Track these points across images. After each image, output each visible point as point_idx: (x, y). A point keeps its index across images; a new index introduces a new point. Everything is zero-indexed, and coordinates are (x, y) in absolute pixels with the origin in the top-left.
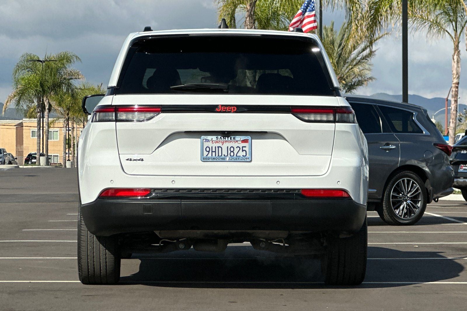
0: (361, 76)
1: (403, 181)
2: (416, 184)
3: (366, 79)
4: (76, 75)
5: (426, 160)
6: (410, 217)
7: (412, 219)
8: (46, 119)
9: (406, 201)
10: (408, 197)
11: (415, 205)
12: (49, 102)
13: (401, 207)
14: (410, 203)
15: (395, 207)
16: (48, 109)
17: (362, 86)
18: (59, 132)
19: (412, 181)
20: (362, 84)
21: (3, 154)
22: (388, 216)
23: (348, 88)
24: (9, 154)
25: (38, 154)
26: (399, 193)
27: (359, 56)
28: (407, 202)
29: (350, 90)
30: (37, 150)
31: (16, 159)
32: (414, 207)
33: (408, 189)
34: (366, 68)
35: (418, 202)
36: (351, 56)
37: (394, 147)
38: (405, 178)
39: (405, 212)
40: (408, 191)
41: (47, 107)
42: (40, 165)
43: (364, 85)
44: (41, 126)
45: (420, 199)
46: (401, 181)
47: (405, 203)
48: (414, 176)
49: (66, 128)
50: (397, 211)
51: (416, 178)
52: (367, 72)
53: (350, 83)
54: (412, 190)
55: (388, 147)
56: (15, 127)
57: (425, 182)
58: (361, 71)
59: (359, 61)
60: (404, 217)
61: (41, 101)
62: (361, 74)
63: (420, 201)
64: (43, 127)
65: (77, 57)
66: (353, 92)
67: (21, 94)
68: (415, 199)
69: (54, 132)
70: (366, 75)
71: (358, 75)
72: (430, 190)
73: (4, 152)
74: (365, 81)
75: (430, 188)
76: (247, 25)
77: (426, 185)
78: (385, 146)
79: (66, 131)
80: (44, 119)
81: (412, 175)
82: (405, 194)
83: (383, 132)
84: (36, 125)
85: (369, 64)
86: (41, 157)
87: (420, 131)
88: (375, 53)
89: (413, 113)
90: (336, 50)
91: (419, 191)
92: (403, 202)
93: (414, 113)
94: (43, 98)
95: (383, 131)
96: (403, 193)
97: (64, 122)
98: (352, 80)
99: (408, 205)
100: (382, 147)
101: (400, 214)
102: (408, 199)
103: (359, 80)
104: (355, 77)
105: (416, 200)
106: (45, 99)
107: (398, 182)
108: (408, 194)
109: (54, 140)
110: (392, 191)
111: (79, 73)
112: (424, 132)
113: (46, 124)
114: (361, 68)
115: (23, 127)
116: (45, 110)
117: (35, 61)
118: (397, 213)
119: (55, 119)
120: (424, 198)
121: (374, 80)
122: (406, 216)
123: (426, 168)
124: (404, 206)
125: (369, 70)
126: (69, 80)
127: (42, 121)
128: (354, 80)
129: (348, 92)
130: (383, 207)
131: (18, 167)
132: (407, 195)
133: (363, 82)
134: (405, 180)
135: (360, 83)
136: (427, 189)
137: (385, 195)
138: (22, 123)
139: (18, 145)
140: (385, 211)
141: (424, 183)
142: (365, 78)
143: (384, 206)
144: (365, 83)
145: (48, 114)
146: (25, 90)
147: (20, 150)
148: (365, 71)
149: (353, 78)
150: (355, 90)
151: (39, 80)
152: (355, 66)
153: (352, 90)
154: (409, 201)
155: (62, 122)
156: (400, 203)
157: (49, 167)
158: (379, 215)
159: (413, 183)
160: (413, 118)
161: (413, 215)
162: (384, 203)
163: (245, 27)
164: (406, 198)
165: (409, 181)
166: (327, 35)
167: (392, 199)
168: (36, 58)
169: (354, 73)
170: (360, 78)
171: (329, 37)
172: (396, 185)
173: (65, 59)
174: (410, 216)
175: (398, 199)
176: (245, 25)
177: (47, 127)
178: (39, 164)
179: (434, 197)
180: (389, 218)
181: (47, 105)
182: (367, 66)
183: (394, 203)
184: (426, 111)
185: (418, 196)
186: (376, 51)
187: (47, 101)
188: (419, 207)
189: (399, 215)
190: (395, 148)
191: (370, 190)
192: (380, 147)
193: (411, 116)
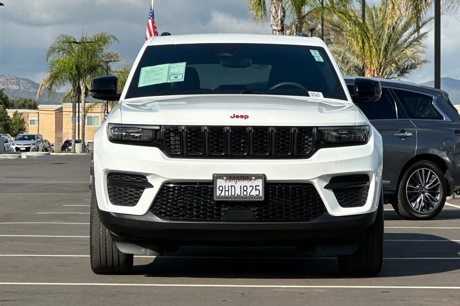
0: (414, 59)
1: (420, 171)
2: (434, 175)
3: (420, 62)
4: (115, 57)
5: (446, 149)
6: (427, 211)
7: (430, 213)
8: (82, 104)
9: (423, 193)
10: (426, 190)
11: (434, 198)
12: (85, 85)
13: (418, 200)
14: (428, 195)
15: (411, 200)
16: (84, 93)
17: (415, 70)
18: (100, 117)
19: (430, 172)
20: (416, 67)
21: (36, 141)
22: (403, 209)
23: (400, 72)
24: (45, 141)
25: (73, 141)
26: (415, 186)
27: (410, 37)
28: (425, 194)
29: (402, 74)
30: (72, 136)
31: (53, 145)
32: (433, 200)
33: (425, 180)
34: (420, 51)
35: (437, 194)
36: (402, 38)
37: (410, 134)
38: (423, 169)
39: (423, 206)
40: (426, 182)
41: (83, 91)
42: (75, 153)
43: (417, 68)
44: (77, 110)
45: (439, 192)
46: (417, 171)
47: (422, 195)
48: (433, 166)
49: (104, 113)
50: (413, 204)
51: (435, 168)
52: (420, 54)
53: (402, 66)
54: (430, 181)
55: (404, 134)
56: (54, 112)
57: (444, 172)
58: (415, 53)
59: (411, 44)
60: (421, 210)
61: (76, 85)
62: (414, 57)
63: (439, 193)
64: (79, 112)
65: (114, 37)
66: (406, 76)
67: (55, 78)
68: (433, 192)
69: (95, 118)
70: (420, 58)
71: (411, 58)
72: (451, 182)
73: (38, 138)
74: (419, 64)
75: (450, 179)
76: (274, 3)
77: (446, 176)
78: (400, 133)
79: (104, 116)
80: (80, 104)
81: (430, 164)
82: (423, 186)
83: (399, 118)
84: (71, 110)
85: (423, 46)
86: (76, 144)
87: (440, 117)
88: (427, 34)
89: (432, 97)
90: (387, 32)
91: (438, 183)
92: (420, 194)
93: (434, 98)
94: (79, 81)
95: (398, 116)
96: (420, 185)
97: (102, 107)
98: (404, 64)
99: (425, 197)
100: (397, 134)
101: (417, 207)
102: (426, 191)
103: (412, 63)
104: (408, 60)
105: (435, 192)
106: (81, 83)
107: (415, 172)
108: (426, 186)
109: (95, 126)
110: (408, 182)
111: (118, 55)
112: (444, 119)
113: (83, 109)
114: (415, 51)
115: (62, 112)
116: (81, 94)
117: (70, 43)
118: (414, 206)
119: (94, 104)
120: (444, 191)
121: (428, 63)
122: (423, 210)
123: (447, 157)
124: (421, 199)
125: (423, 52)
126: (107, 62)
127: (77, 106)
128: (406, 63)
129: (401, 75)
130: (397, 199)
131: (49, 154)
132: (424, 187)
133: (416, 66)
134: (423, 170)
135: (413, 67)
136: (447, 180)
137: (400, 187)
138: (62, 108)
139: (58, 132)
140: (400, 204)
141: (444, 174)
142: (418, 60)
143: (399, 198)
144: (419, 66)
145: (85, 99)
146: (58, 73)
147: (59, 137)
148: (419, 53)
149: (406, 61)
150: (407, 74)
151: (75, 62)
152: (406, 48)
153: (405, 74)
154: (426, 194)
155: (100, 107)
156: (417, 195)
157: (84, 154)
158: (394, 208)
159: (432, 174)
160: (433, 103)
161: (432, 209)
162: (399, 196)
163: (272, 5)
164: (424, 190)
165: (426, 172)
166: (376, 15)
167: (407, 191)
168: (72, 40)
169: (407, 57)
170: (413, 62)
171: (378, 17)
172: (412, 176)
173: (103, 40)
174: (428, 209)
175: (415, 191)
176: (271, 3)
177: (83, 112)
178: (74, 151)
179: (455, 190)
180: (404, 211)
181: (84, 89)
182: (421, 49)
183: (410, 196)
184: (447, 95)
185: (437, 188)
186: (429, 33)
187: (84, 85)
188: (437, 200)
189: (416, 209)
190: (412, 135)
191: (384, 181)
192: (395, 135)
193: (430, 100)
